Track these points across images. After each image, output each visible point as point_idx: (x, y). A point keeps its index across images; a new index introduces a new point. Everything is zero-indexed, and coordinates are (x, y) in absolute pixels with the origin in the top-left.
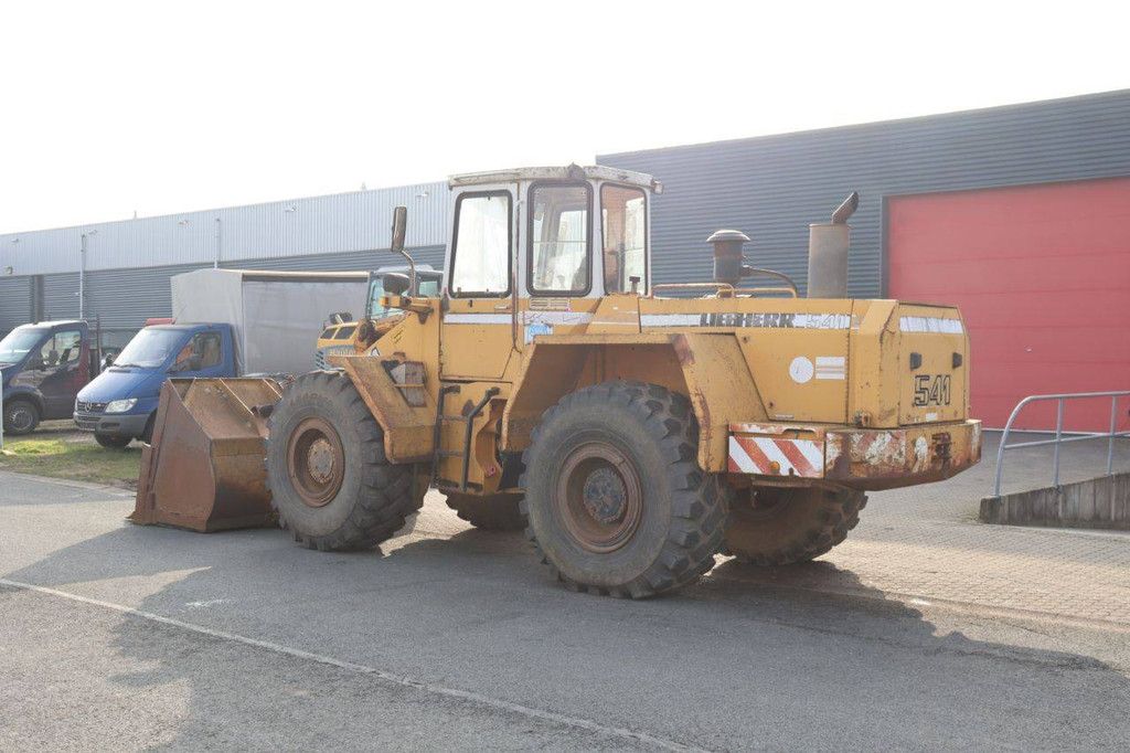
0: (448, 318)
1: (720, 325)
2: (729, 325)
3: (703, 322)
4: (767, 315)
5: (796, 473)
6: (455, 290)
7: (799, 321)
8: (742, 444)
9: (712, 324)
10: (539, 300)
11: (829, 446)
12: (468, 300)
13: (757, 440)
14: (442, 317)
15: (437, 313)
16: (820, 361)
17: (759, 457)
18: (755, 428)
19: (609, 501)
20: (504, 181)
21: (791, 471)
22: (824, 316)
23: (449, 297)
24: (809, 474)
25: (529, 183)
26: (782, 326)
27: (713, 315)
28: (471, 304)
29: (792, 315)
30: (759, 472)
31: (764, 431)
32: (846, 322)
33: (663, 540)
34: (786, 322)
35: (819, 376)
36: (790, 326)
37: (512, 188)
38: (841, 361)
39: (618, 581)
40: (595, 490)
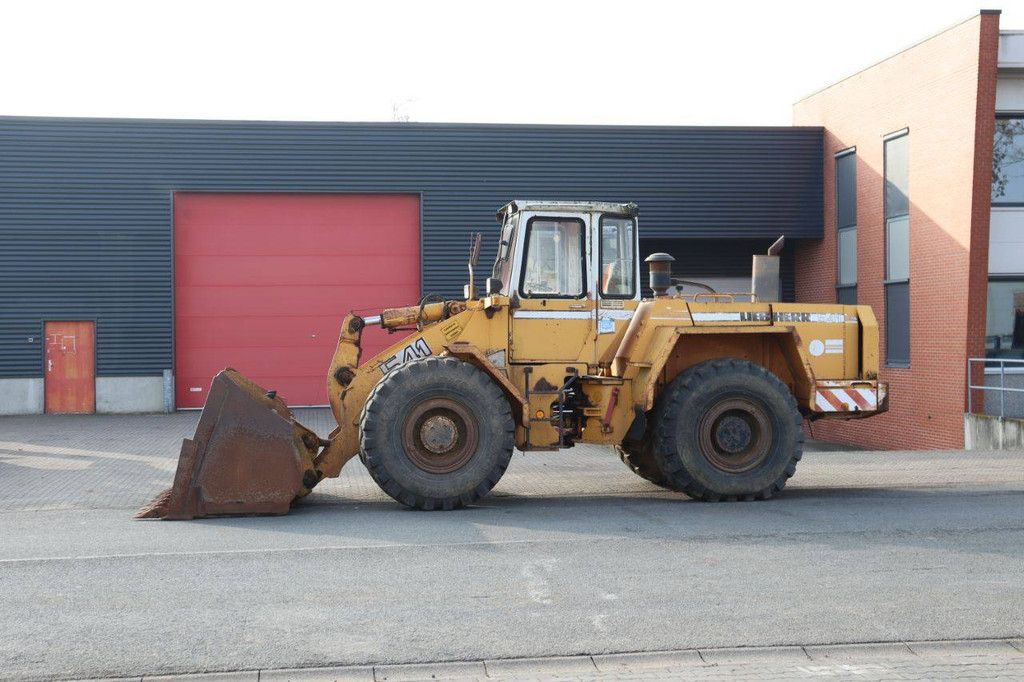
0: (518, 314)
1: (755, 319)
2: (762, 320)
3: (743, 318)
4: (793, 314)
5: (860, 409)
6: (526, 292)
7: (813, 318)
8: (823, 394)
9: (749, 319)
10: (607, 301)
11: (880, 391)
12: (542, 300)
13: (833, 391)
14: (511, 313)
15: (505, 310)
16: (828, 342)
17: (834, 401)
18: (831, 384)
19: (738, 437)
20: (577, 211)
21: (856, 408)
22: (828, 315)
23: (520, 298)
24: (868, 409)
25: (599, 215)
26: (803, 321)
27: (749, 314)
28: (544, 303)
29: (808, 314)
30: (833, 409)
31: (838, 385)
32: (841, 318)
33: (789, 458)
34: (805, 319)
35: (827, 352)
36: (808, 321)
37: (585, 218)
38: (841, 342)
39: (758, 488)
40: (727, 432)
